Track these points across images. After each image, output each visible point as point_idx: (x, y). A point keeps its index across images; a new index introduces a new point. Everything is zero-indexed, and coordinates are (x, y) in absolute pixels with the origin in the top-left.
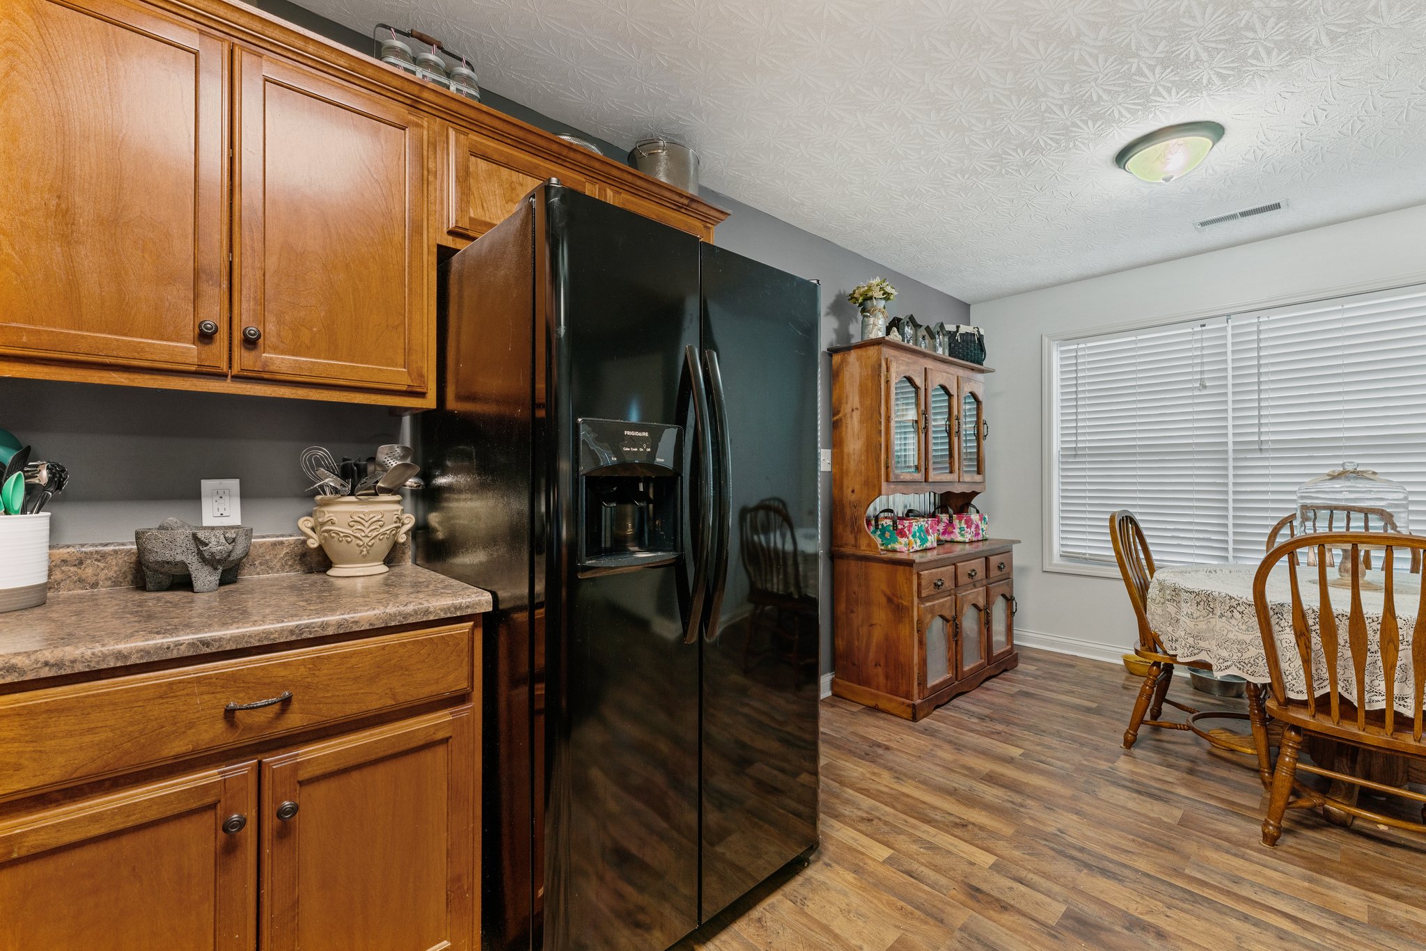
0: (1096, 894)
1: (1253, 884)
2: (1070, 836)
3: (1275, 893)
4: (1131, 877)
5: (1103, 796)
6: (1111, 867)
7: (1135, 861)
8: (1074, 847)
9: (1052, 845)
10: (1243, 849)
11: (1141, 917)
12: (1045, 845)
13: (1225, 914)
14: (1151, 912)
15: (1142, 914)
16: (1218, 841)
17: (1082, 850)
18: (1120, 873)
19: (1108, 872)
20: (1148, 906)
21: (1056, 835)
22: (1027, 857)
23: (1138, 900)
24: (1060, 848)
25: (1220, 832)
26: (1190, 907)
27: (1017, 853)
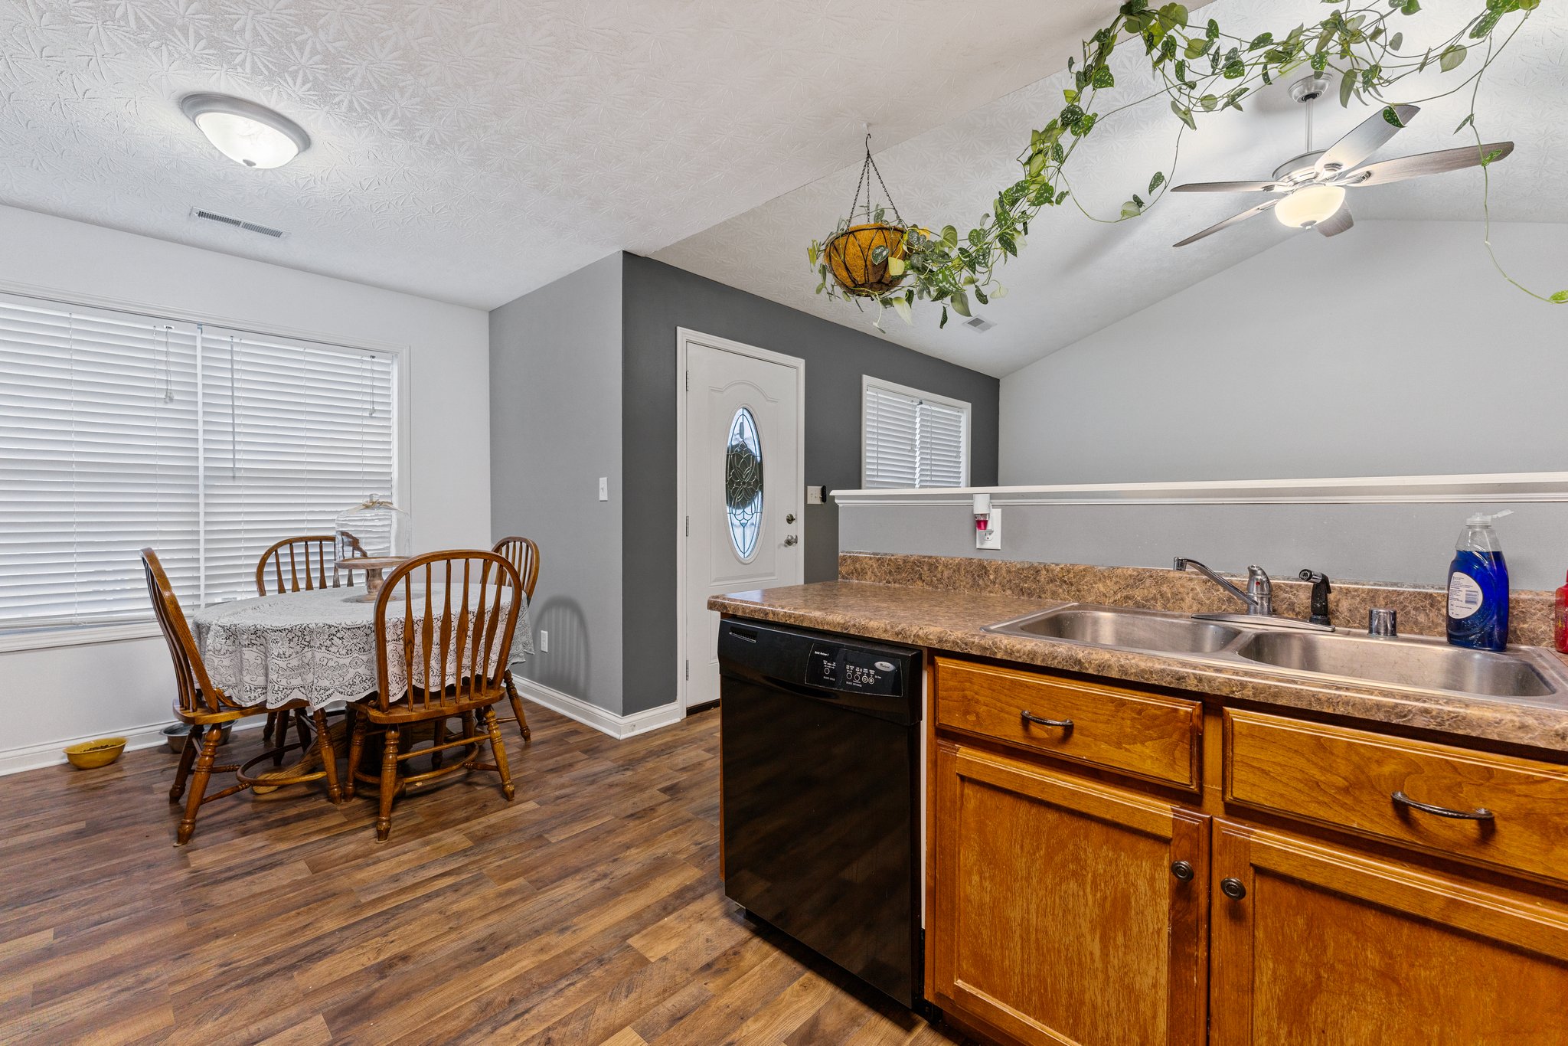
0: (328, 980)
1: (406, 873)
2: (239, 961)
3: (422, 867)
4: (334, 941)
5: (221, 902)
6: (310, 949)
7: (321, 928)
8: (258, 965)
9: (233, 984)
10: (374, 855)
11: (379, 960)
12: (227, 991)
13: (417, 905)
14: (379, 951)
15: (376, 958)
16: (353, 862)
17: (268, 960)
18: (323, 947)
19: (314, 955)
20: (372, 949)
21: (225, 972)
22: (223, 1019)
23: (361, 951)
24: (245, 979)
25: (346, 856)
26: (396, 922)
27: (209, 1026)
